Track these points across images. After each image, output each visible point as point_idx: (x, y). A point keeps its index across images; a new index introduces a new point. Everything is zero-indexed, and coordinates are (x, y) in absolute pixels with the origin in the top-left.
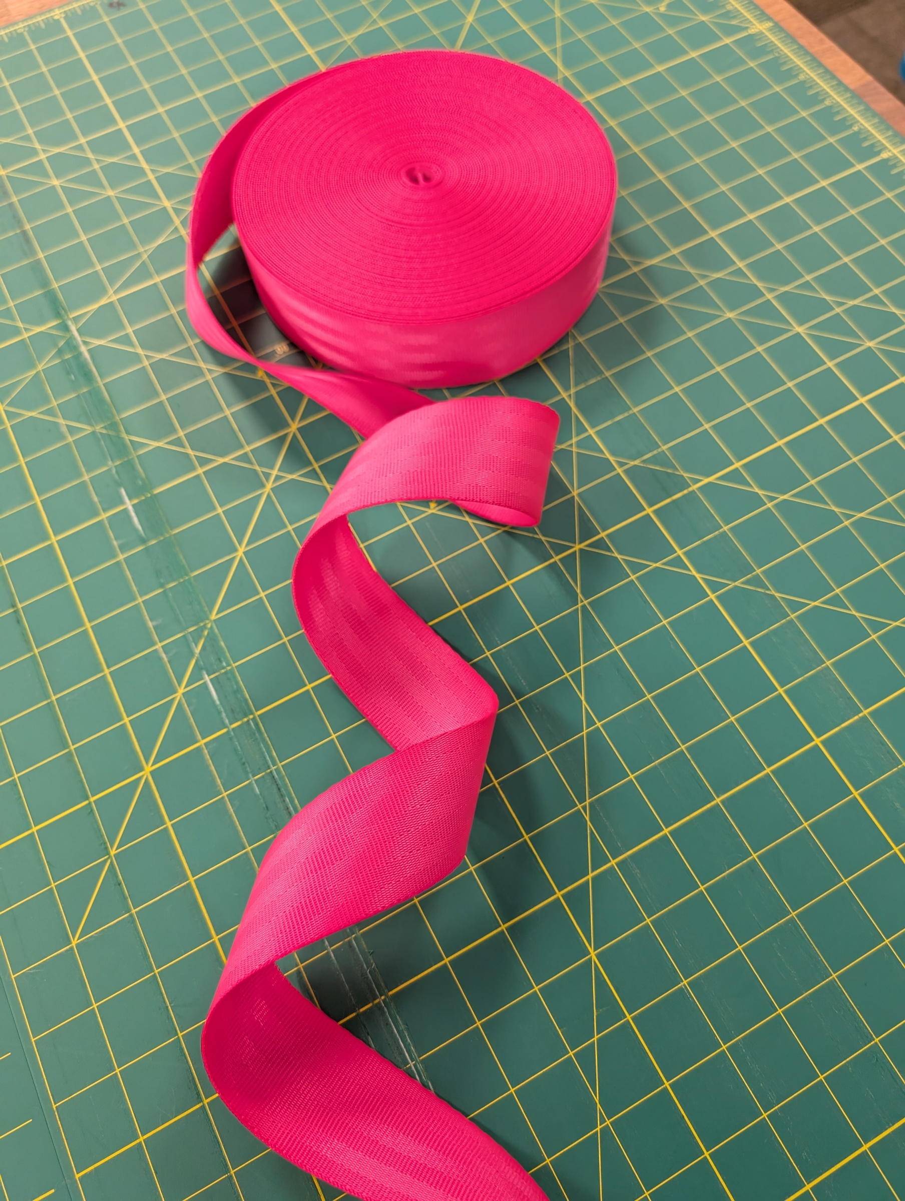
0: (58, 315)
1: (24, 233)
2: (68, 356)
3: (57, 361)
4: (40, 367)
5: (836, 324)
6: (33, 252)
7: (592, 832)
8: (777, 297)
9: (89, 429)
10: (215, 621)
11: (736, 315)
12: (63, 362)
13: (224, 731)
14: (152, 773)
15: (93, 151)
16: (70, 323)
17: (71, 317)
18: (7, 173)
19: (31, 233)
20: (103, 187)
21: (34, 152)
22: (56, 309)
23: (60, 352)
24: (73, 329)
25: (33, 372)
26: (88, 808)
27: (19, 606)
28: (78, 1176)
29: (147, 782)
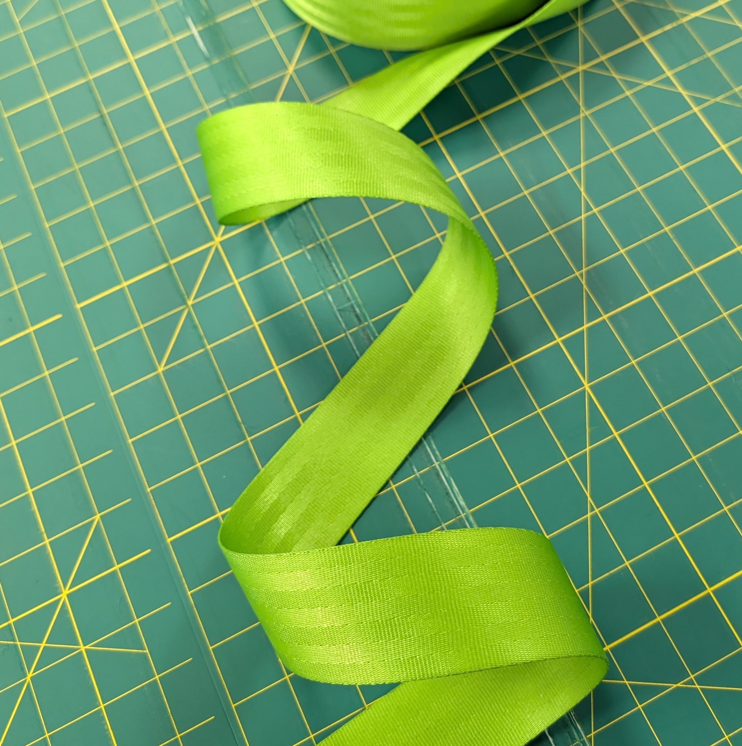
7: (587, 294)
14: (221, 243)
26: (169, 269)
27: (105, 111)
28: (169, 540)
29: (217, 250)
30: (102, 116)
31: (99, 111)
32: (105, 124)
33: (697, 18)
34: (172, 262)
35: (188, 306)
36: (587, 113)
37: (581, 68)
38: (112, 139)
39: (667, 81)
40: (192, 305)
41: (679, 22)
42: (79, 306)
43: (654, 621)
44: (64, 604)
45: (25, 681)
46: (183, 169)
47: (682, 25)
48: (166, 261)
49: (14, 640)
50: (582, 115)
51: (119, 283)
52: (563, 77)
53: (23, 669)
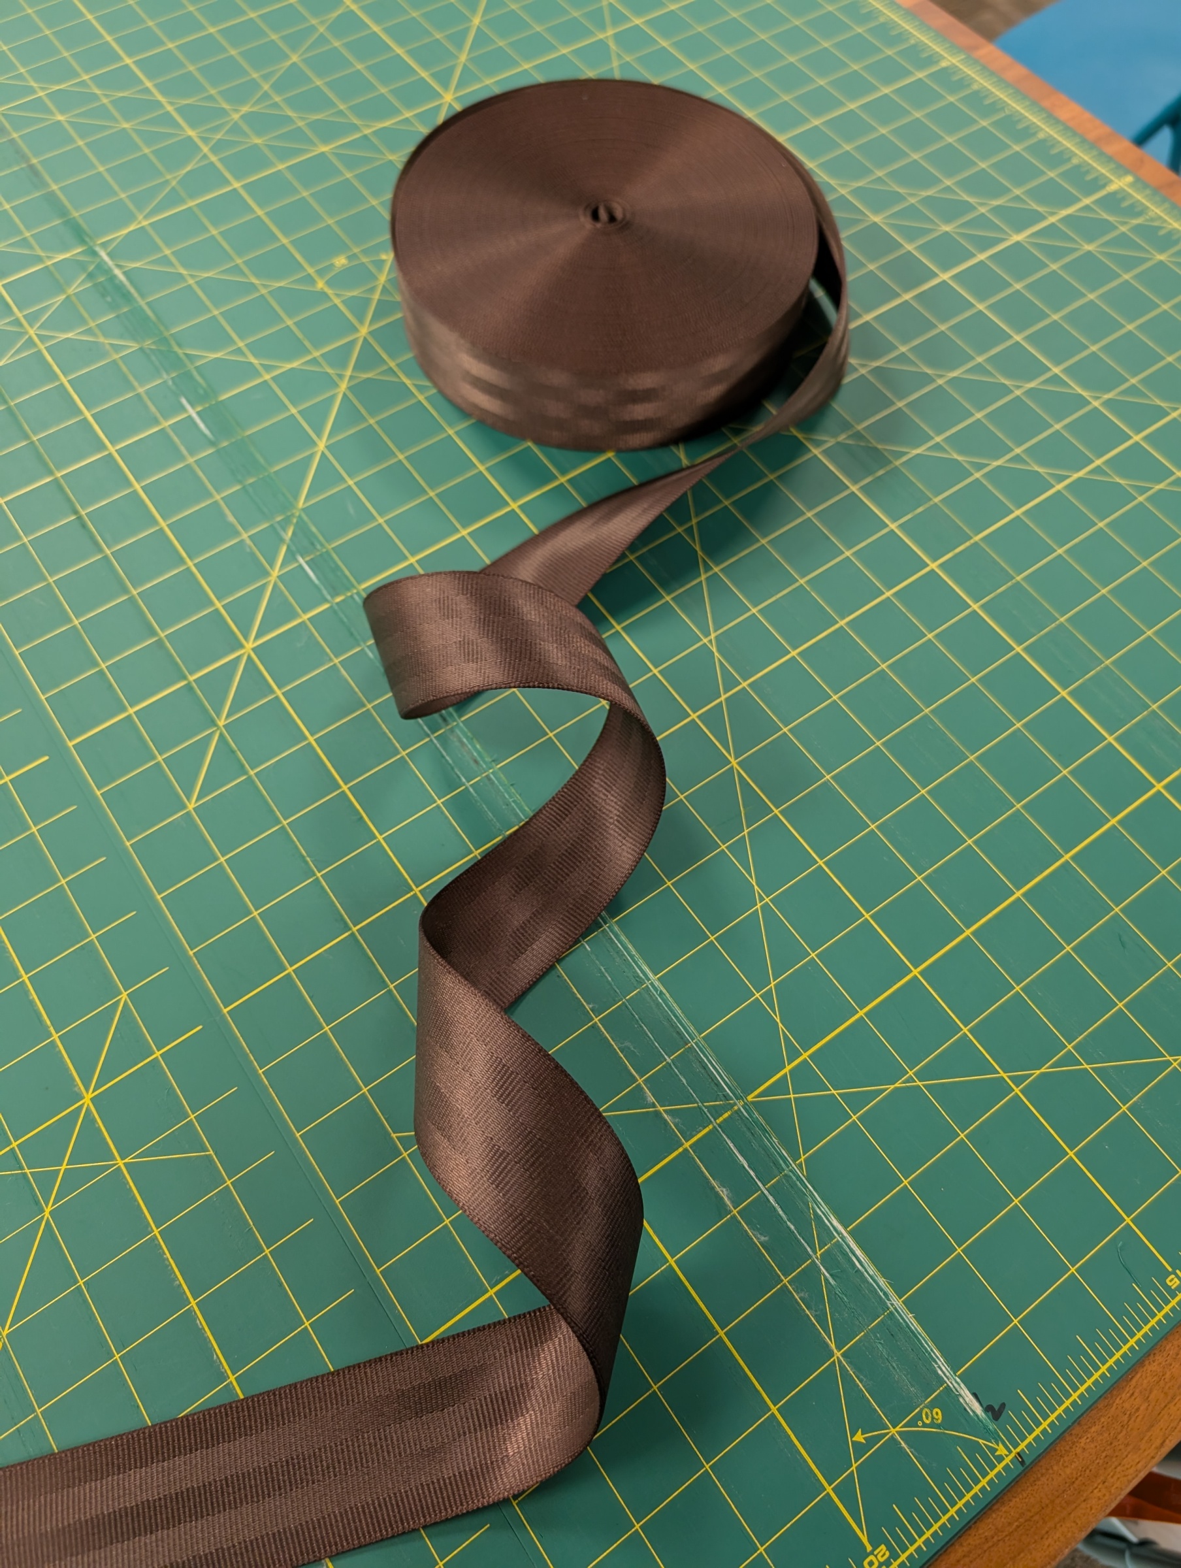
0: (83, 242)
1: (32, 167)
2: (102, 279)
3: (89, 285)
4: (71, 291)
5: (911, 212)
6: (45, 184)
7: (720, 662)
8: (851, 192)
9: (134, 346)
10: (304, 510)
12: (95, 285)
13: (326, 606)
14: (254, 649)
15: (99, 86)
16: (97, 249)
17: (99, 242)
19: (39, 167)
20: (116, 120)
21: (32, 91)
22: (79, 234)
23: (91, 276)
24: (103, 254)
25: (63, 297)
26: (189, 687)
28: (225, 1011)
29: (249, 657)
34: (192, 678)
35: (219, 728)
40: (224, 726)
42: (71, 744)
43: (856, 1017)
44: (88, 1110)
45: (43, 1217)
46: (194, 569)
48: (185, 678)
49: (21, 1168)
51: (123, 709)
53: (37, 1203)
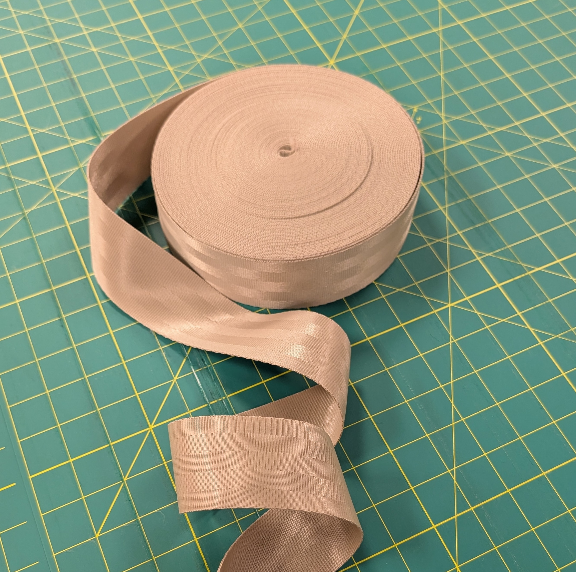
0: (94, 134)
1: (72, 80)
4: (82, 165)
7: (457, 489)
11: (559, 166)
13: (205, 405)
14: (153, 429)
15: (120, 32)
16: (102, 139)
17: (103, 135)
18: (62, 41)
20: (126, 55)
21: (80, 30)
22: (93, 129)
25: (77, 168)
26: (109, 449)
27: (64, 316)
29: (150, 435)
30: (61, 320)
31: (59, 315)
32: (63, 326)
33: (539, 271)
34: (112, 444)
35: (123, 482)
36: (455, 341)
37: (449, 305)
38: (68, 339)
39: (518, 319)
40: (126, 481)
41: (526, 274)
42: (30, 477)
46: (126, 366)
47: (528, 275)
48: (108, 442)
50: (451, 342)
51: (66, 459)
52: (435, 311)
